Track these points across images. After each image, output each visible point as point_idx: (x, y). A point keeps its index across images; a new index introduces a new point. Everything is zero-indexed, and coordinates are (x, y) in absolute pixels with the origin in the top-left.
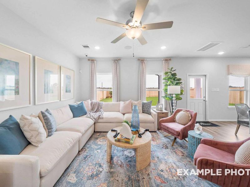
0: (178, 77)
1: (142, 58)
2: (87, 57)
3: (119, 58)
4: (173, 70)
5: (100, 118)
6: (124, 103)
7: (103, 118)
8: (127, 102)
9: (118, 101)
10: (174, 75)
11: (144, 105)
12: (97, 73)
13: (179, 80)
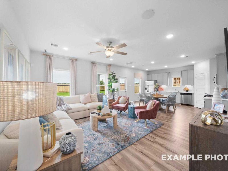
0: (116, 77)
1: (94, 62)
2: (46, 52)
3: (76, 58)
4: (114, 73)
5: (70, 110)
6: (85, 96)
7: (71, 109)
8: (87, 95)
9: (75, 95)
10: (114, 76)
11: (98, 96)
12: (53, 69)
13: (117, 79)
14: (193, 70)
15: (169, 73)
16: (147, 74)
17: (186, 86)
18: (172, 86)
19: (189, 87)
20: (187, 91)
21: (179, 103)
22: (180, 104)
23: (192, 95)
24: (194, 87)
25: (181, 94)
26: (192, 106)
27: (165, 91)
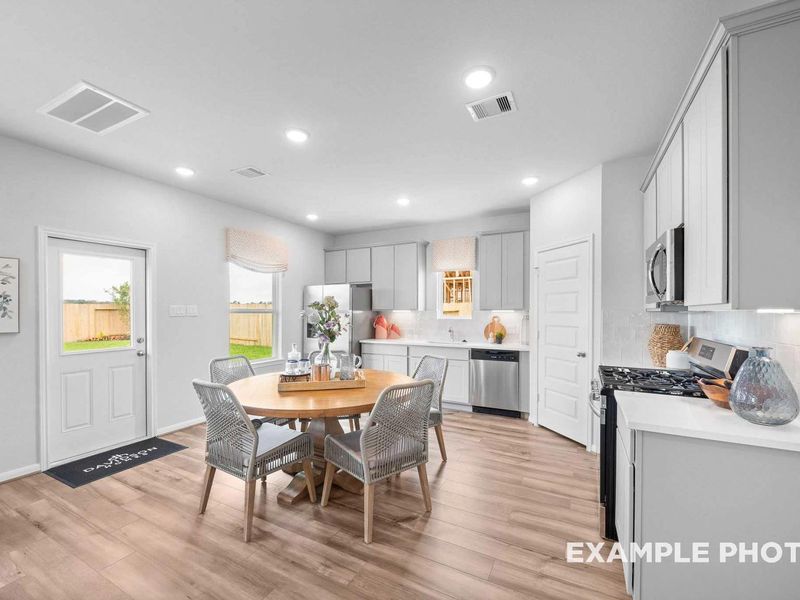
14: (525, 230)
15: (425, 245)
16: (326, 251)
17: (495, 313)
18: (440, 316)
19: (509, 318)
20: (499, 339)
21: (467, 402)
22: (471, 410)
23: (522, 358)
24: (527, 318)
25: (477, 354)
26: (516, 415)
27: (406, 341)
